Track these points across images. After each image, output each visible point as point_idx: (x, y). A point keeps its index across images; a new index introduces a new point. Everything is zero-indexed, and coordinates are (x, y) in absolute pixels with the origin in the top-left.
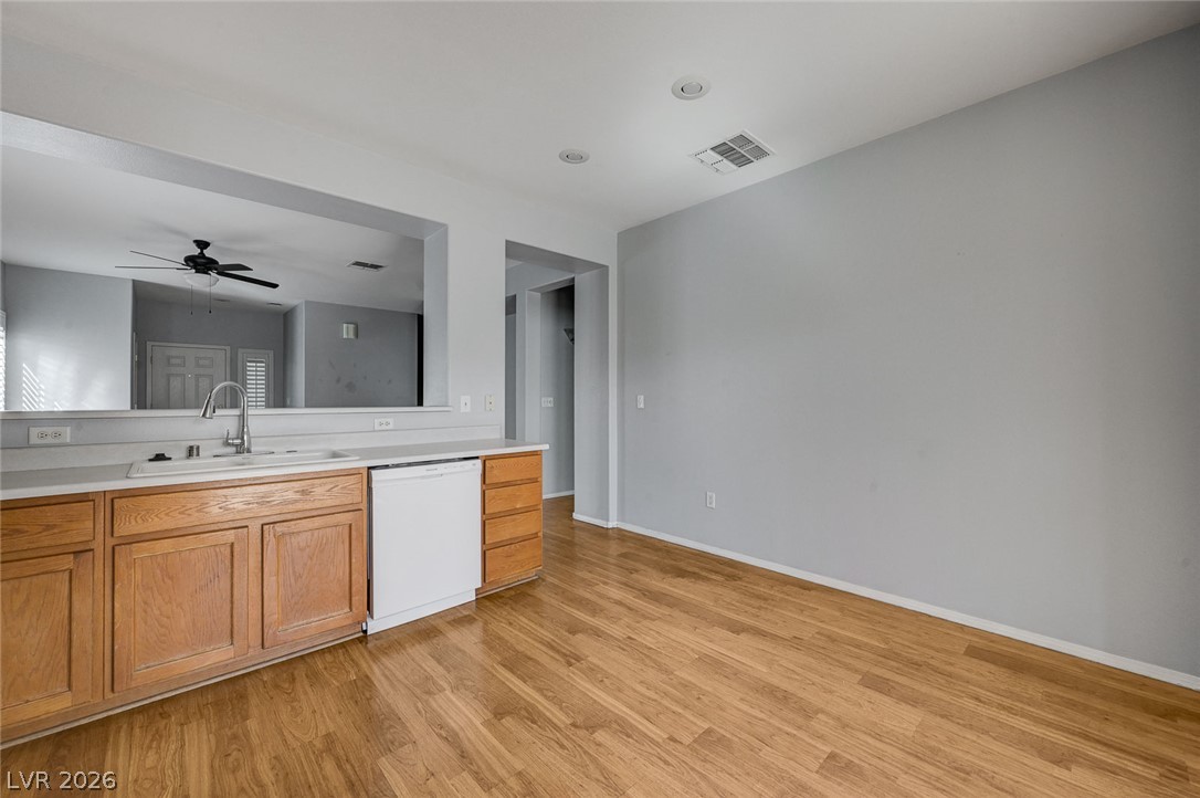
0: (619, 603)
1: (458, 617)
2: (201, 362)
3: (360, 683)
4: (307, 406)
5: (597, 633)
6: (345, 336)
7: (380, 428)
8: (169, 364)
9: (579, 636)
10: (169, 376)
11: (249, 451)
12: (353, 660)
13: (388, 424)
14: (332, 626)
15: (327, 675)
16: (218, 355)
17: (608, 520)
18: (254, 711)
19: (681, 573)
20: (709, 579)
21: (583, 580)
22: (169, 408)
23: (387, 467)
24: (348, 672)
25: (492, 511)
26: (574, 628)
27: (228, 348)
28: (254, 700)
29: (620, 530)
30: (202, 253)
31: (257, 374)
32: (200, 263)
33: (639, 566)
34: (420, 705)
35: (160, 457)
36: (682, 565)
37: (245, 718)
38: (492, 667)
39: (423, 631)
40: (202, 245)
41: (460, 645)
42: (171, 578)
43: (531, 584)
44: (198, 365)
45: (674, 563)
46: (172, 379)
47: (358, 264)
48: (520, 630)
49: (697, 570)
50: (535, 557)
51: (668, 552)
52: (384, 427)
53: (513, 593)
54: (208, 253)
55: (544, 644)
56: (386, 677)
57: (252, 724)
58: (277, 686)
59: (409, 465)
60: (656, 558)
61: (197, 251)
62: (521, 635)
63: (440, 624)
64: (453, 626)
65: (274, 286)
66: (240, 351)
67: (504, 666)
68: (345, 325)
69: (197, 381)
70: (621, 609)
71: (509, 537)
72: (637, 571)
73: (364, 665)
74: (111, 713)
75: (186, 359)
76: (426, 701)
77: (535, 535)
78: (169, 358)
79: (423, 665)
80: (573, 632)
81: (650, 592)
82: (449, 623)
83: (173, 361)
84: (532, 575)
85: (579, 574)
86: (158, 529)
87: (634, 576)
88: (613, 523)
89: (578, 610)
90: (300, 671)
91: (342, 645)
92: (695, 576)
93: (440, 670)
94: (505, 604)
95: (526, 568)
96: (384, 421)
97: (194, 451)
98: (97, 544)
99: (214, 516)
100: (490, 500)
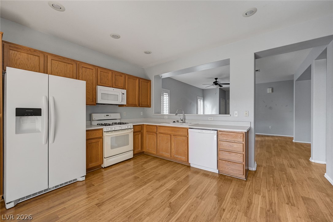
6: (268, 92)
7: (210, 120)
11: (184, 122)
14: (182, 160)
23: (194, 129)
25: (221, 148)
32: (216, 83)
35: (174, 122)
40: (216, 79)
42: (163, 140)
59: (196, 129)
96: (211, 118)
97: (178, 121)
98: (157, 132)
99: (166, 132)
100: (220, 144)
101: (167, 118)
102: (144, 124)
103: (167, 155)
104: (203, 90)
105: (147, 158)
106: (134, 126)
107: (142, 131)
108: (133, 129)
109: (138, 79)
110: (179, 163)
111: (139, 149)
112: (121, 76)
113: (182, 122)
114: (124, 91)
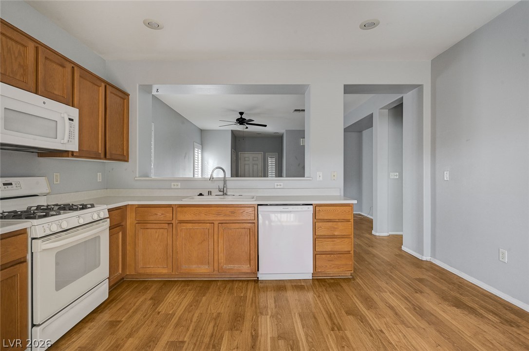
0: (391, 308)
1: (298, 285)
2: (255, 159)
3: (242, 298)
4: (286, 177)
5: (362, 319)
6: (302, 144)
7: (277, 187)
8: (245, 160)
9: (351, 317)
10: (245, 164)
11: (226, 194)
12: (247, 288)
13: (280, 185)
14: (244, 271)
15: (235, 291)
16: (260, 156)
17: (423, 255)
18: (207, 295)
19: (458, 304)
20: (482, 316)
21: (379, 287)
22: (245, 177)
23: (267, 205)
24: (242, 292)
25: (319, 234)
26: (352, 312)
27: (262, 153)
28: (210, 290)
29: (431, 263)
30: (241, 117)
31: (271, 162)
32: (241, 121)
33: (427, 290)
34: (255, 317)
35: (201, 195)
36: (465, 300)
37: (204, 296)
38: (295, 313)
39: (280, 286)
40: (241, 113)
41: (289, 298)
42: (192, 237)
43: (347, 280)
44: (253, 160)
45: (458, 295)
46: (246, 166)
47: (296, 110)
48: (321, 302)
49: (476, 306)
50: (346, 265)
51: (460, 287)
52: (279, 187)
53: (332, 281)
54: (243, 116)
55: (327, 313)
56: (252, 300)
57: (204, 299)
58: (219, 288)
59: (271, 205)
60: (444, 288)
61: (239, 116)
62: (320, 304)
63: (288, 285)
64: (293, 288)
65: (265, 126)
66: (267, 154)
67: (300, 316)
68: (301, 139)
69: (253, 166)
70: (390, 312)
71: (330, 250)
72: (421, 292)
73: (249, 292)
74: (179, 279)
75: (250, 158)
76: (258, 316)
77: (348, 253)
78: (245, 158)
79: (268, 300)
80: (348, 313)
81: (420, 308)
82: (292, 286)
83: (246, 159)
84: (348, 275)
85: (379, 282)
86: (188, 219)
87: (418, 295)
88: (426, 257)
89: (362, 302)
90: (228, 286)
91: (248, 281)
92: (472, 311)
93: (273, 305)
94: (324, 286)
95: (341, 269)
97: (210, 193)
98: (173, 222)
99: (203, 217)
100: (318, 228)
101: (179, 187)
102: (130, 203)
103: (202, 270)
104: (202, 131)
105: (147, 289)
106: (110, 210)
107: (123, 224)
108: (109, 219)
109: (103, 85)
110: (233, 280)
111: (118, 270)
112: (63, 67)
113: (222, 193)
114: (74, 112)
